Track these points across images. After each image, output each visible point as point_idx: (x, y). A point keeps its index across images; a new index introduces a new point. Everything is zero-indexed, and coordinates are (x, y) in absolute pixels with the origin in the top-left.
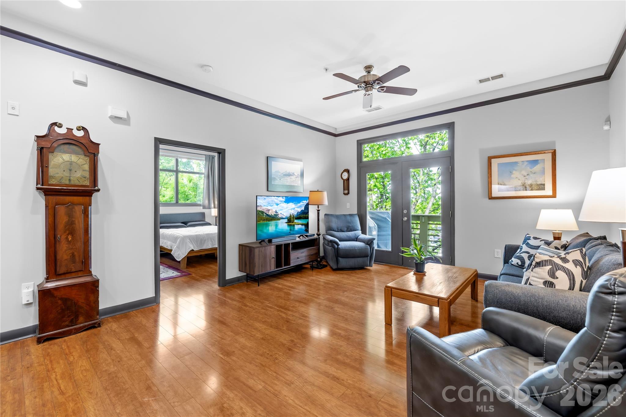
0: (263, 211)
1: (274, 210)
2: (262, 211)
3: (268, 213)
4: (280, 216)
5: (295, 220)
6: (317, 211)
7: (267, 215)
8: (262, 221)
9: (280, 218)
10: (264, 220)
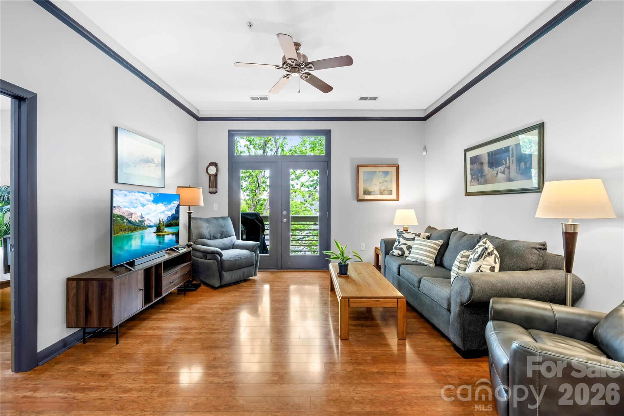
0: (123, 215)
1: (139, 214)
2: (120, 215)
3: (130, 219)
4: (147, 223)
5: (165, 228)
6: (187, 214)
7: (130, 222)
8: (121, 232)
9: (147, 226)
10: (124, 230)
